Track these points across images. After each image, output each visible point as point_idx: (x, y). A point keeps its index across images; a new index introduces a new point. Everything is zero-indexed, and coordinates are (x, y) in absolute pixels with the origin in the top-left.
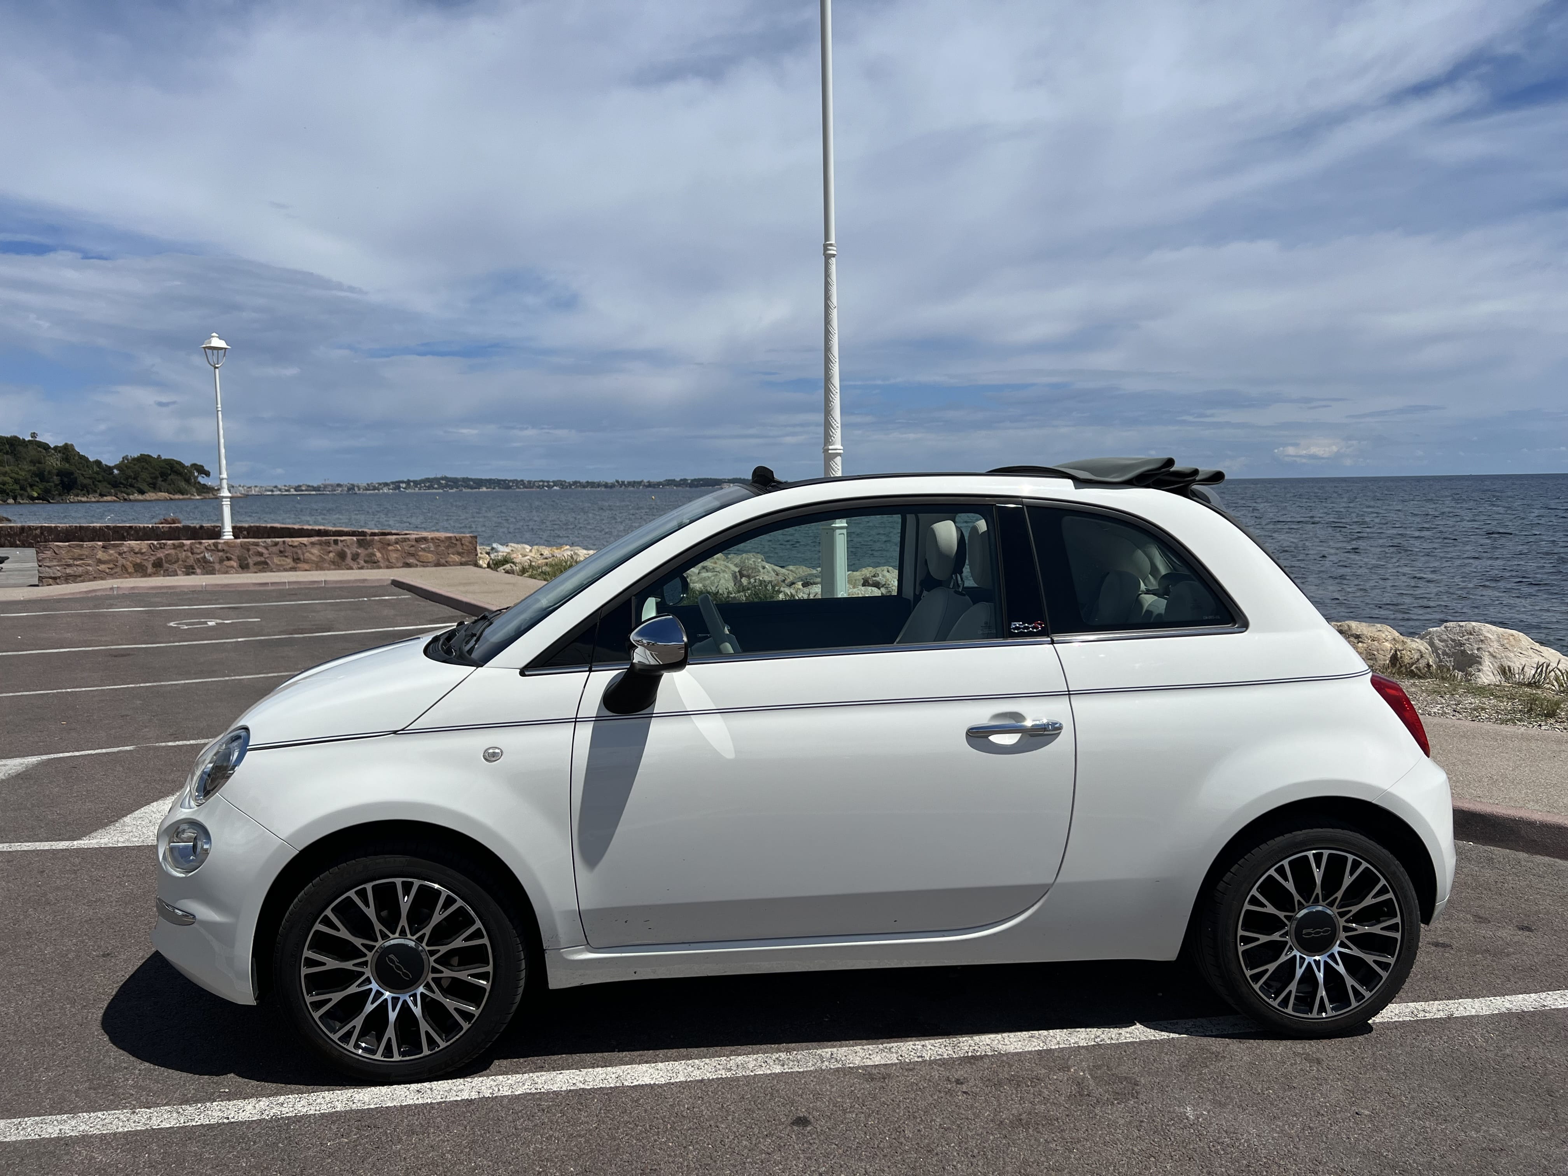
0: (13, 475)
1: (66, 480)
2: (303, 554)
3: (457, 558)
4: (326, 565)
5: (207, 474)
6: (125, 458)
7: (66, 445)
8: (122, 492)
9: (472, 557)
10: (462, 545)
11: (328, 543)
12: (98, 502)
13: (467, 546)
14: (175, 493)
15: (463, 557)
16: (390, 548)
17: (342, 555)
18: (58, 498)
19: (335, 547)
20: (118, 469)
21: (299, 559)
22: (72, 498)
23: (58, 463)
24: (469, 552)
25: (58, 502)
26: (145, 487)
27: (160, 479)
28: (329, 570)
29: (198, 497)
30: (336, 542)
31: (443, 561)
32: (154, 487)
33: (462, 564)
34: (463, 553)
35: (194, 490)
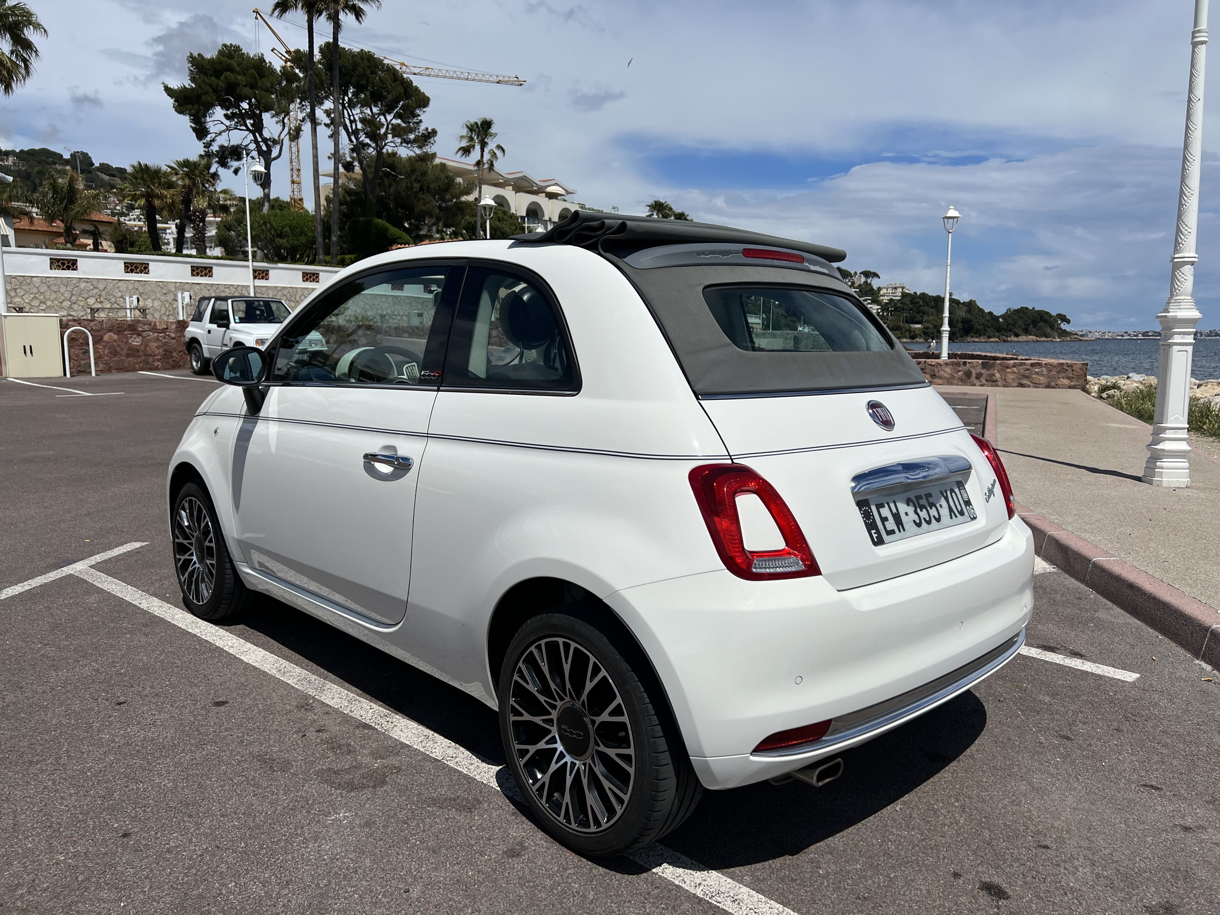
0: (934, 322)
1: (966, 326)
2: (939, 372)
3: (1066, 382)
4: (956, 381)
5: (1068, 322)
6: (1009, 310)
7: (971, 301)
8: (1003, 335)
9: (1081, 382)
10: (1073, 370)
11: (958, 364)
12: (986, 342)
13: (1077, 372)
14: (1041, 336)
15: (1072, 381)
16: (1008, 370)
17: (968, 374)
18: (960, 339)
19: (964, 367)
20: (1002, 318)
21: (935, 375)
22: (969, 339)
23: (964, 314)
24: (1078, 377)
25: (960, 342)
26: (1019, 331)
27: (1031, 326)
28: (957, 385)
29: (1058, 340)
30: (965, 363)
31: (1053, 384)
32: (1027, 332)
33: (1070, 387)
34: (1073, 378)
35: (1056, 334)
